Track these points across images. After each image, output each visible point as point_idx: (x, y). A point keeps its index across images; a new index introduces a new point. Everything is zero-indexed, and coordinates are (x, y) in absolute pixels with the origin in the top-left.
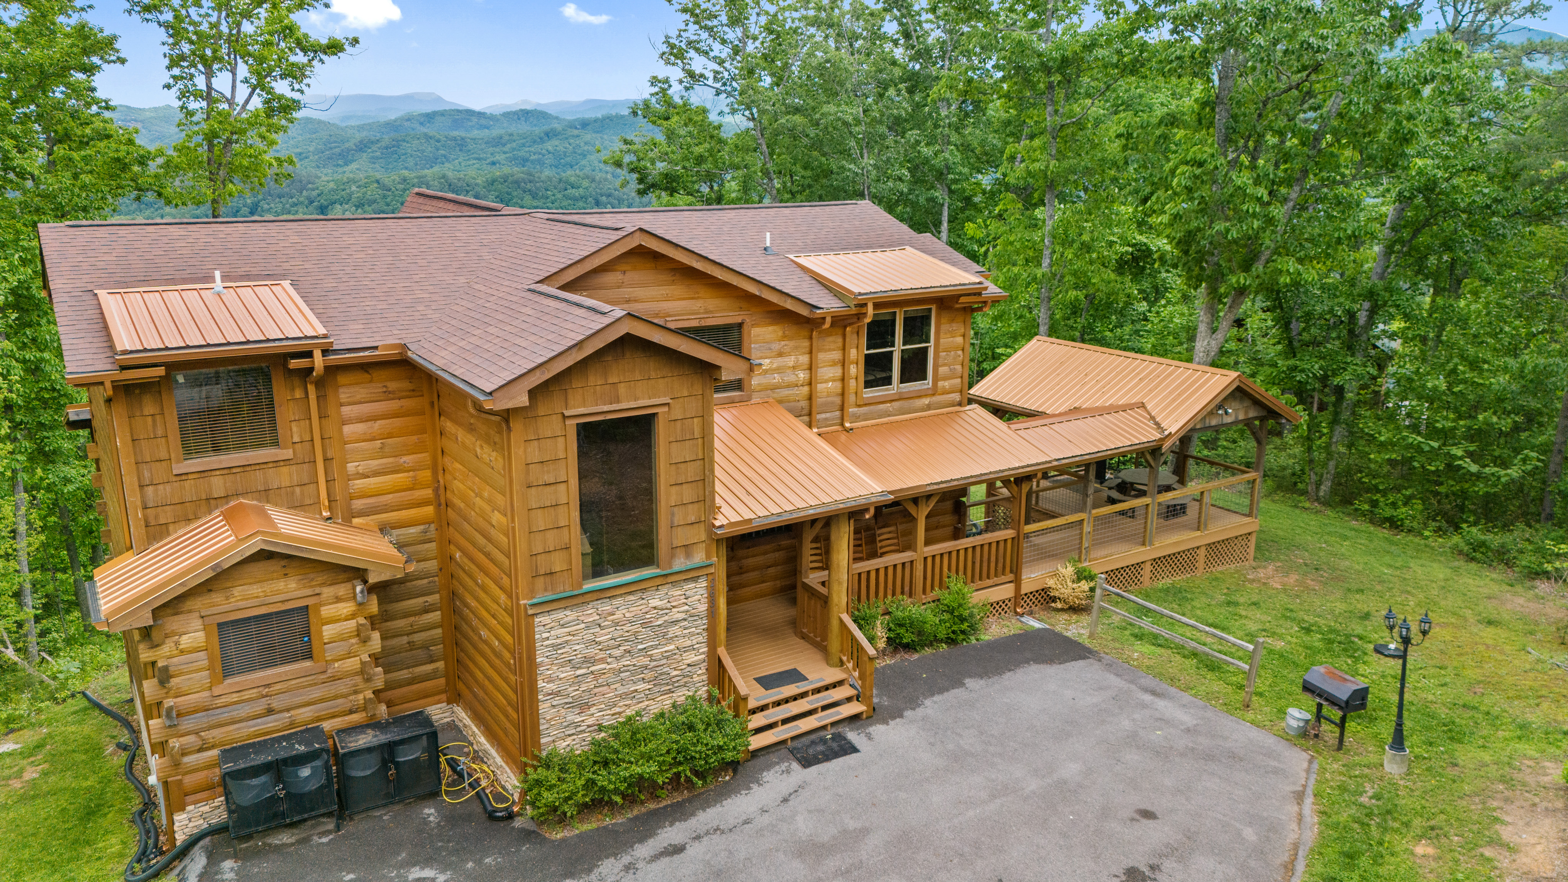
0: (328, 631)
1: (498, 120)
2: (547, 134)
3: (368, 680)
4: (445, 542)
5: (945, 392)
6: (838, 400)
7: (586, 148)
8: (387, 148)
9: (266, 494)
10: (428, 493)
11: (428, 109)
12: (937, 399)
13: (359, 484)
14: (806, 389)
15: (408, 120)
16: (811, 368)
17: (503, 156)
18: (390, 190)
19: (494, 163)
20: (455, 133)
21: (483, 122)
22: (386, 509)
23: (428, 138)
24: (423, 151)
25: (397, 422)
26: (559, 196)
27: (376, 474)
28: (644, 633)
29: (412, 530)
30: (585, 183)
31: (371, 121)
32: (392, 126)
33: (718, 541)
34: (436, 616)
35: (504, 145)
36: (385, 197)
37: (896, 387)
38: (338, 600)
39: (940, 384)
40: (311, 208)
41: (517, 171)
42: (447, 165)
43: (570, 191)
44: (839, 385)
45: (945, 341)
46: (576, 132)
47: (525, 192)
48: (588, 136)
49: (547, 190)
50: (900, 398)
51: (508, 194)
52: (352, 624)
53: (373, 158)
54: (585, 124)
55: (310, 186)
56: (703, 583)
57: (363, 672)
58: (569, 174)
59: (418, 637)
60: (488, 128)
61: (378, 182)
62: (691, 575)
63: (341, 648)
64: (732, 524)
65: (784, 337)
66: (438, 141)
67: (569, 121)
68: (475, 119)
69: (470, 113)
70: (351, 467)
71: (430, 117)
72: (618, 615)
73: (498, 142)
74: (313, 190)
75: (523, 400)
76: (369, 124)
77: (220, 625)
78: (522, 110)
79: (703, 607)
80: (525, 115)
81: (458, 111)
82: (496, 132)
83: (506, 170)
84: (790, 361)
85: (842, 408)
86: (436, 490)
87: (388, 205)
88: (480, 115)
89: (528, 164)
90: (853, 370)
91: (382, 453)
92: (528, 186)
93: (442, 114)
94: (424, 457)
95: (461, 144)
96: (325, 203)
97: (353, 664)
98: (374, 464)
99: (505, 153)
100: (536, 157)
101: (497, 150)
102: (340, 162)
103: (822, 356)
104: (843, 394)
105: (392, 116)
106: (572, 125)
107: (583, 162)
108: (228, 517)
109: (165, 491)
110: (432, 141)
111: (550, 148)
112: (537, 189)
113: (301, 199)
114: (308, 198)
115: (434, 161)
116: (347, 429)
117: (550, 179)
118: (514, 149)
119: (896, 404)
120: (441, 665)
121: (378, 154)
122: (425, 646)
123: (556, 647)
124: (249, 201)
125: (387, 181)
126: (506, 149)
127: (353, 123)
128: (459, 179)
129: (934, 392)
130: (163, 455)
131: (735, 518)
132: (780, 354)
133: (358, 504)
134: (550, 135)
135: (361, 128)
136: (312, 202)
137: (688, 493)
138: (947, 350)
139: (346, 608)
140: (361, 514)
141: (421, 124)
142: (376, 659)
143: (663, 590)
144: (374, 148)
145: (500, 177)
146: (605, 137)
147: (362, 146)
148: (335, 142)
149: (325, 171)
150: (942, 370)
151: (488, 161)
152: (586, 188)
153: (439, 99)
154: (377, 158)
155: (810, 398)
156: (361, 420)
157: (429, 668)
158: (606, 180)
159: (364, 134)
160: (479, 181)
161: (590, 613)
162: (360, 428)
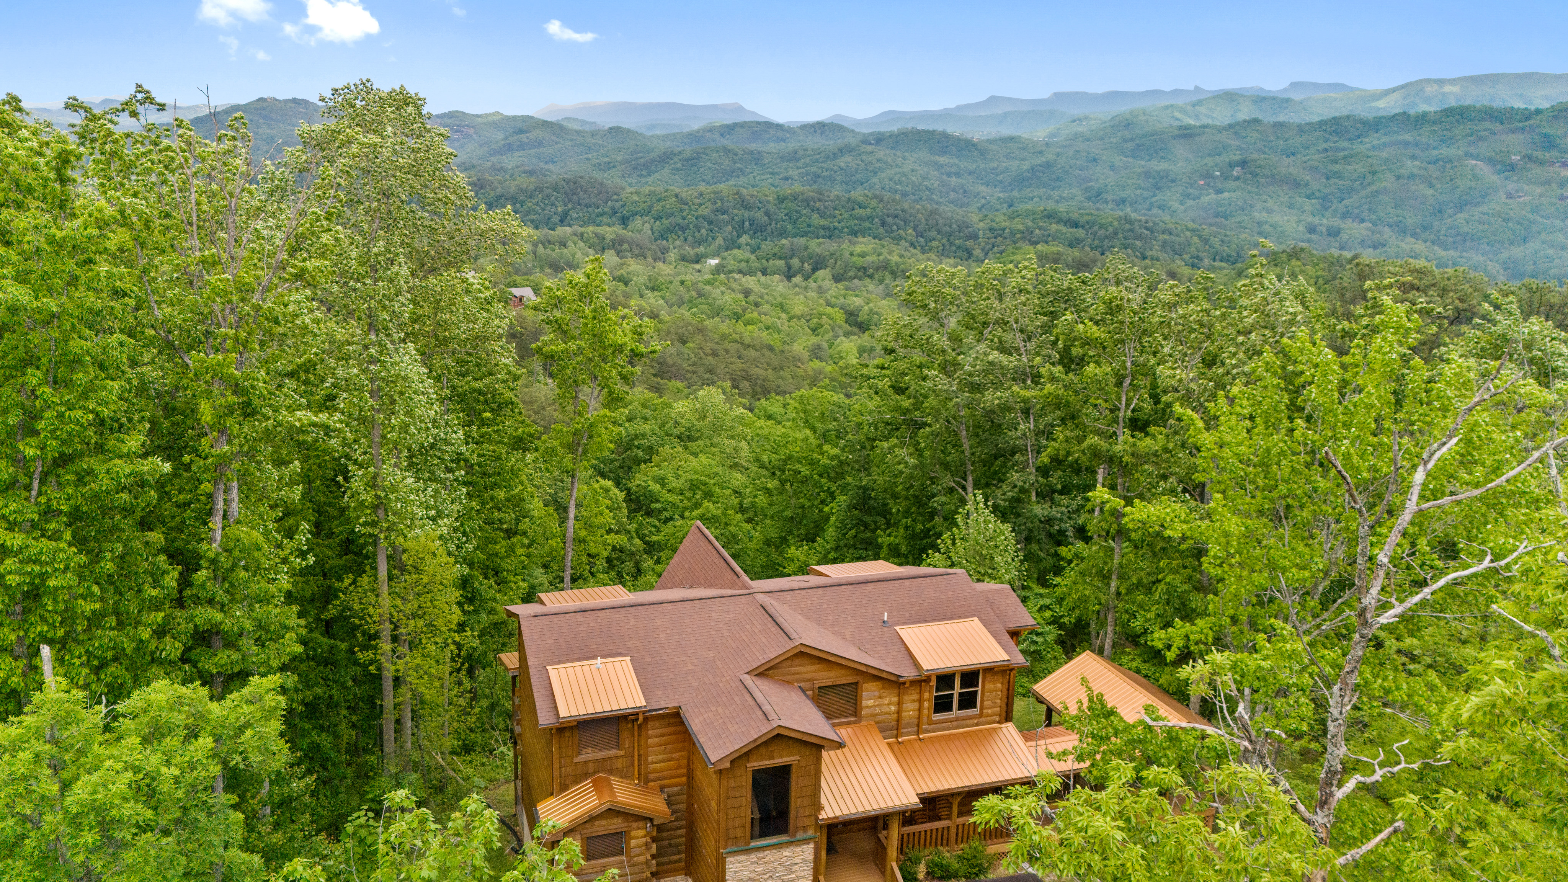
0: (633, 843)
1: (795, 133)
2: (841, 151)
3: (649, 867)
4: (690, 796)
5: (988, 715)
6: (916, 721)
7: (878, 165)
8: (687, 160)
9: (611, 772)
10: (684, 771)
11: (729, 120)
12: (983, 719)
13: (653, 766)
14: (896, 716)
15: (710, 131)
16: (899, 704)
17: (796, 172)
18: (687, 204)
19: (786, 179)
20: (753, 146)
21: (780, 134)
22: (664, 778)
23: (726, 150)
24: (721, 164)
25: (673, 737)
26: (846, 215)
27: (660, 762)
28: (779, 868)
29: (675, 789)
30: (874, 203)
31: (674, 131)
32: (693, 136)
33: (821, 826)
34: (683, 831)
35: (798, 160)
36: (682, 211)
37: (955, 712)
38: (639, 828)
39: (985, 711)
40: (614, 219)
41: (808, 190)
42: (742, 178)
43: (859, 212)
44: (917, 713)
45: (988, 686)
46: (869, 148)
47: (813, 210)
48: (881, 153)
49: (835, 209)
50: (957, 719)
51: (798, 212)
52: (644, 840)
53: (674, 169)
54: (880, 139)
55: (615, 197)
56: (812, 846)
57: (647, 862)
58: (857, 194)
59: (672, 841)
60: (784, 141)
61: (676, 196)
62: (806, 841)
63: (638, 851)
64: (829, 819)
65: (883, 688)
66: (736, 154)
67: (864, 134)
68: (772, 132)
69: (768, 125)
70: (650, 759)
71: (731, 128)
72: (767, 859)
73: (793, 157)
74: (617, 201)
75: (728, 765)
76: (674, 134)
77: (588, 838)
78: (818, 123)
79: (811, 857)
80: (820, 128)
81: (758, 123)
82: (791, 146)
83: (798, 188)
84: (886, 701)
85: (918, 726)
86: (688, 770)
87: (684, 219)
88: (779, 127)
89: (820, 180)
90: (926, 704)
91: (664, 752)
92: (818, 204)
93: (743, 125)
94: (684, 753)
95: (756, 158)
96: (627, 215)
97: (642, 859)
98: (660, 757)
99: (798, 168)
100: (828, 173)
101: (791, 165)
102: (644, 173)
103: (906, 698)
104: (919, 718)
105: (696, 126)
106: (865, 141)
107: (874, 180)
108: (596, 784)
109: (569, 769)
110: (730, 155)
111: (842, 165)
112: (826, 208)
113: (607, 209)
114: (612, 208)
115: (730, 174)
116: (650, 741)
117: (838, 198)
118: (807, 165)
119: (955, 723)
120: (683, 856)
121: (679, 165)
122: (677, 846)
123: (735, 872)
124: (560, 209)
125: (684, 195)
126: (800, 164)
127: (658, 132)
128: (752, 196)
129: (981, 715)
130: (570, 753)
131: (831, 815)
132: (880, 697)
133: (651, 776)
134: (844, 150)
135: (664, 138)
136: (615, 213)
137: (807, 801)
138: (991, 692)
139: (642, 833)
140: (652, 781)
141: (722, 135)
142: (653, 857)
143: (791, 848)
144: (676, 159)
145: (791, 195)
146: (899, 153)
147: (666, 158)
148: (641, 152)
149: (630, 180)
150: (986, 703)
151: (782, 176)
152: (874, 209)
153: (740, 109)
154: (678, 169)
155: (898, 720)
156: (656, 737)
157: (677, 857)
158: (894, 200)
159: (669, 144)
160: (770, 198)
161: (753, 857)
162: (657, 740)
